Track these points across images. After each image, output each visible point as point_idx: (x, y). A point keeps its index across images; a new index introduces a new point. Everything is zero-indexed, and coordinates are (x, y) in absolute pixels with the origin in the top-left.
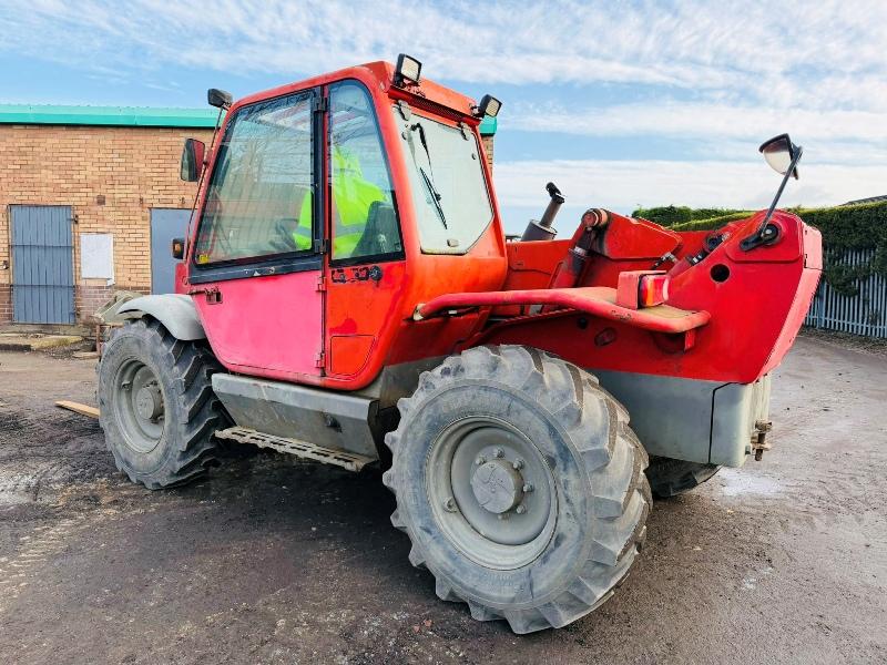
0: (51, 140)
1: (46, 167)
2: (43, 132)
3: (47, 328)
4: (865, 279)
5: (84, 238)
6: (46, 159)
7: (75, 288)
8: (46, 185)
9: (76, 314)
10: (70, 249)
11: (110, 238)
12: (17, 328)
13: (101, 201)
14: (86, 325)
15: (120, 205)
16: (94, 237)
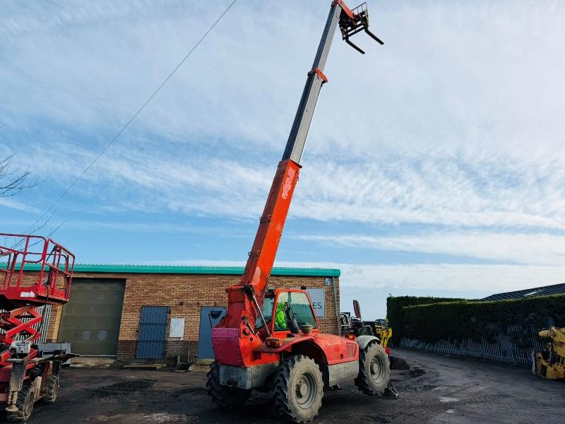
0: (165, 280)
1: (160, 290)
2: (161, 277)
3: (152, 360)
4: (497, 335)
5: (172, 319)
6: (161, 287)
7: (166, 342)
8: (158, 298)
9: (164, 354)
10: (166, 324)
11: (183, 320)
12: (138, 361)
13: (181, 304)
14: (168, 358)
15: (190, 306)
16: (176, 319)
